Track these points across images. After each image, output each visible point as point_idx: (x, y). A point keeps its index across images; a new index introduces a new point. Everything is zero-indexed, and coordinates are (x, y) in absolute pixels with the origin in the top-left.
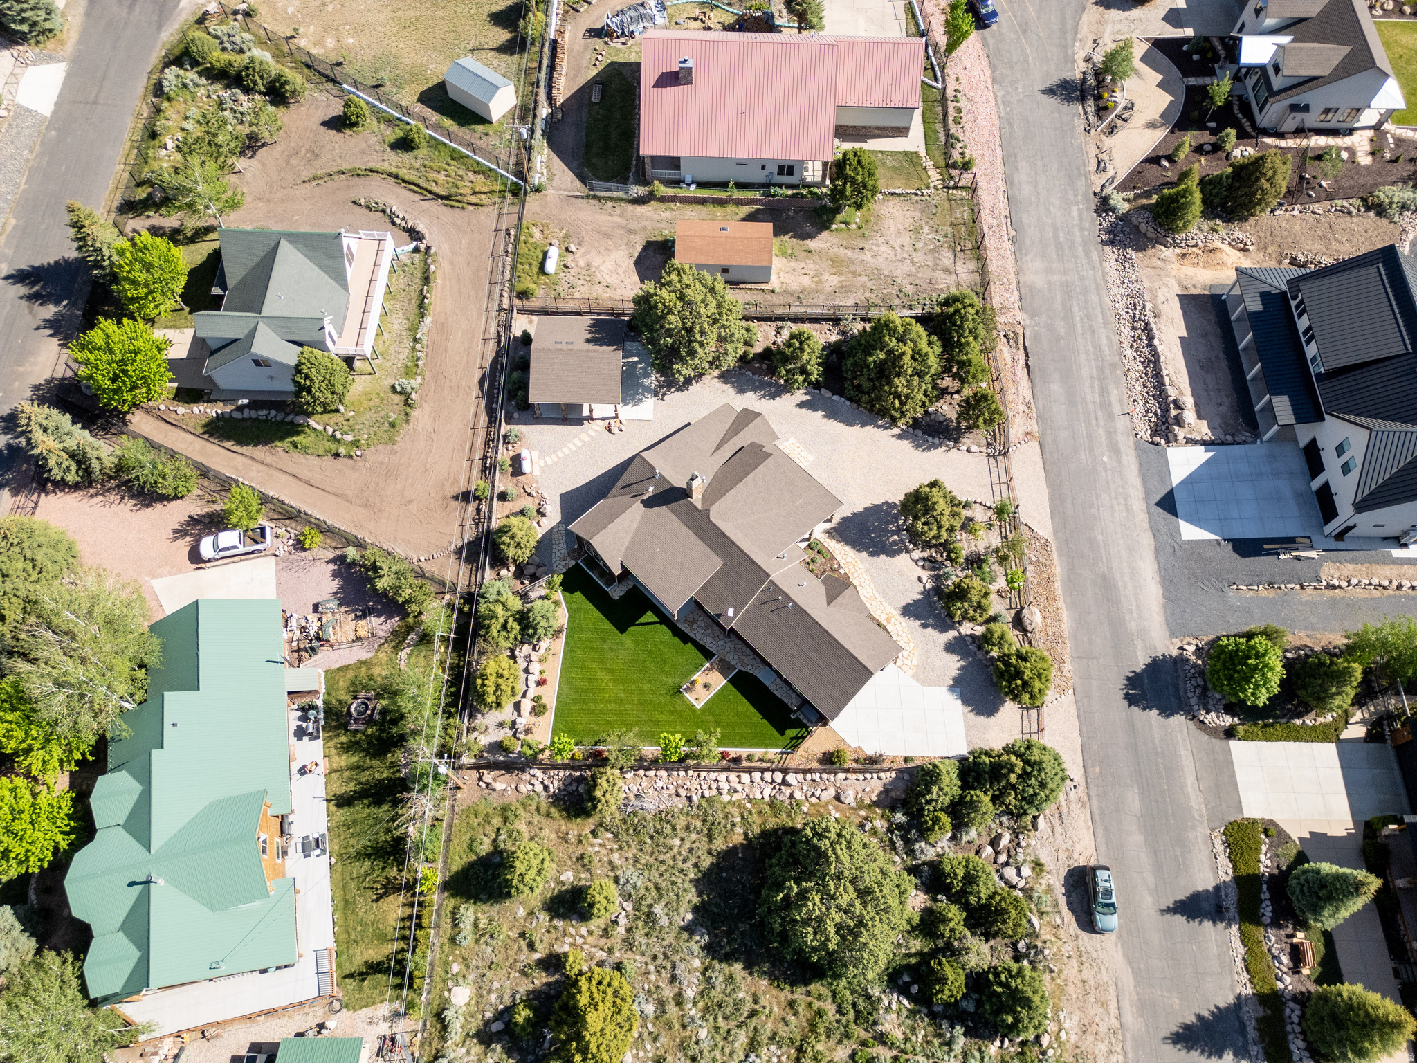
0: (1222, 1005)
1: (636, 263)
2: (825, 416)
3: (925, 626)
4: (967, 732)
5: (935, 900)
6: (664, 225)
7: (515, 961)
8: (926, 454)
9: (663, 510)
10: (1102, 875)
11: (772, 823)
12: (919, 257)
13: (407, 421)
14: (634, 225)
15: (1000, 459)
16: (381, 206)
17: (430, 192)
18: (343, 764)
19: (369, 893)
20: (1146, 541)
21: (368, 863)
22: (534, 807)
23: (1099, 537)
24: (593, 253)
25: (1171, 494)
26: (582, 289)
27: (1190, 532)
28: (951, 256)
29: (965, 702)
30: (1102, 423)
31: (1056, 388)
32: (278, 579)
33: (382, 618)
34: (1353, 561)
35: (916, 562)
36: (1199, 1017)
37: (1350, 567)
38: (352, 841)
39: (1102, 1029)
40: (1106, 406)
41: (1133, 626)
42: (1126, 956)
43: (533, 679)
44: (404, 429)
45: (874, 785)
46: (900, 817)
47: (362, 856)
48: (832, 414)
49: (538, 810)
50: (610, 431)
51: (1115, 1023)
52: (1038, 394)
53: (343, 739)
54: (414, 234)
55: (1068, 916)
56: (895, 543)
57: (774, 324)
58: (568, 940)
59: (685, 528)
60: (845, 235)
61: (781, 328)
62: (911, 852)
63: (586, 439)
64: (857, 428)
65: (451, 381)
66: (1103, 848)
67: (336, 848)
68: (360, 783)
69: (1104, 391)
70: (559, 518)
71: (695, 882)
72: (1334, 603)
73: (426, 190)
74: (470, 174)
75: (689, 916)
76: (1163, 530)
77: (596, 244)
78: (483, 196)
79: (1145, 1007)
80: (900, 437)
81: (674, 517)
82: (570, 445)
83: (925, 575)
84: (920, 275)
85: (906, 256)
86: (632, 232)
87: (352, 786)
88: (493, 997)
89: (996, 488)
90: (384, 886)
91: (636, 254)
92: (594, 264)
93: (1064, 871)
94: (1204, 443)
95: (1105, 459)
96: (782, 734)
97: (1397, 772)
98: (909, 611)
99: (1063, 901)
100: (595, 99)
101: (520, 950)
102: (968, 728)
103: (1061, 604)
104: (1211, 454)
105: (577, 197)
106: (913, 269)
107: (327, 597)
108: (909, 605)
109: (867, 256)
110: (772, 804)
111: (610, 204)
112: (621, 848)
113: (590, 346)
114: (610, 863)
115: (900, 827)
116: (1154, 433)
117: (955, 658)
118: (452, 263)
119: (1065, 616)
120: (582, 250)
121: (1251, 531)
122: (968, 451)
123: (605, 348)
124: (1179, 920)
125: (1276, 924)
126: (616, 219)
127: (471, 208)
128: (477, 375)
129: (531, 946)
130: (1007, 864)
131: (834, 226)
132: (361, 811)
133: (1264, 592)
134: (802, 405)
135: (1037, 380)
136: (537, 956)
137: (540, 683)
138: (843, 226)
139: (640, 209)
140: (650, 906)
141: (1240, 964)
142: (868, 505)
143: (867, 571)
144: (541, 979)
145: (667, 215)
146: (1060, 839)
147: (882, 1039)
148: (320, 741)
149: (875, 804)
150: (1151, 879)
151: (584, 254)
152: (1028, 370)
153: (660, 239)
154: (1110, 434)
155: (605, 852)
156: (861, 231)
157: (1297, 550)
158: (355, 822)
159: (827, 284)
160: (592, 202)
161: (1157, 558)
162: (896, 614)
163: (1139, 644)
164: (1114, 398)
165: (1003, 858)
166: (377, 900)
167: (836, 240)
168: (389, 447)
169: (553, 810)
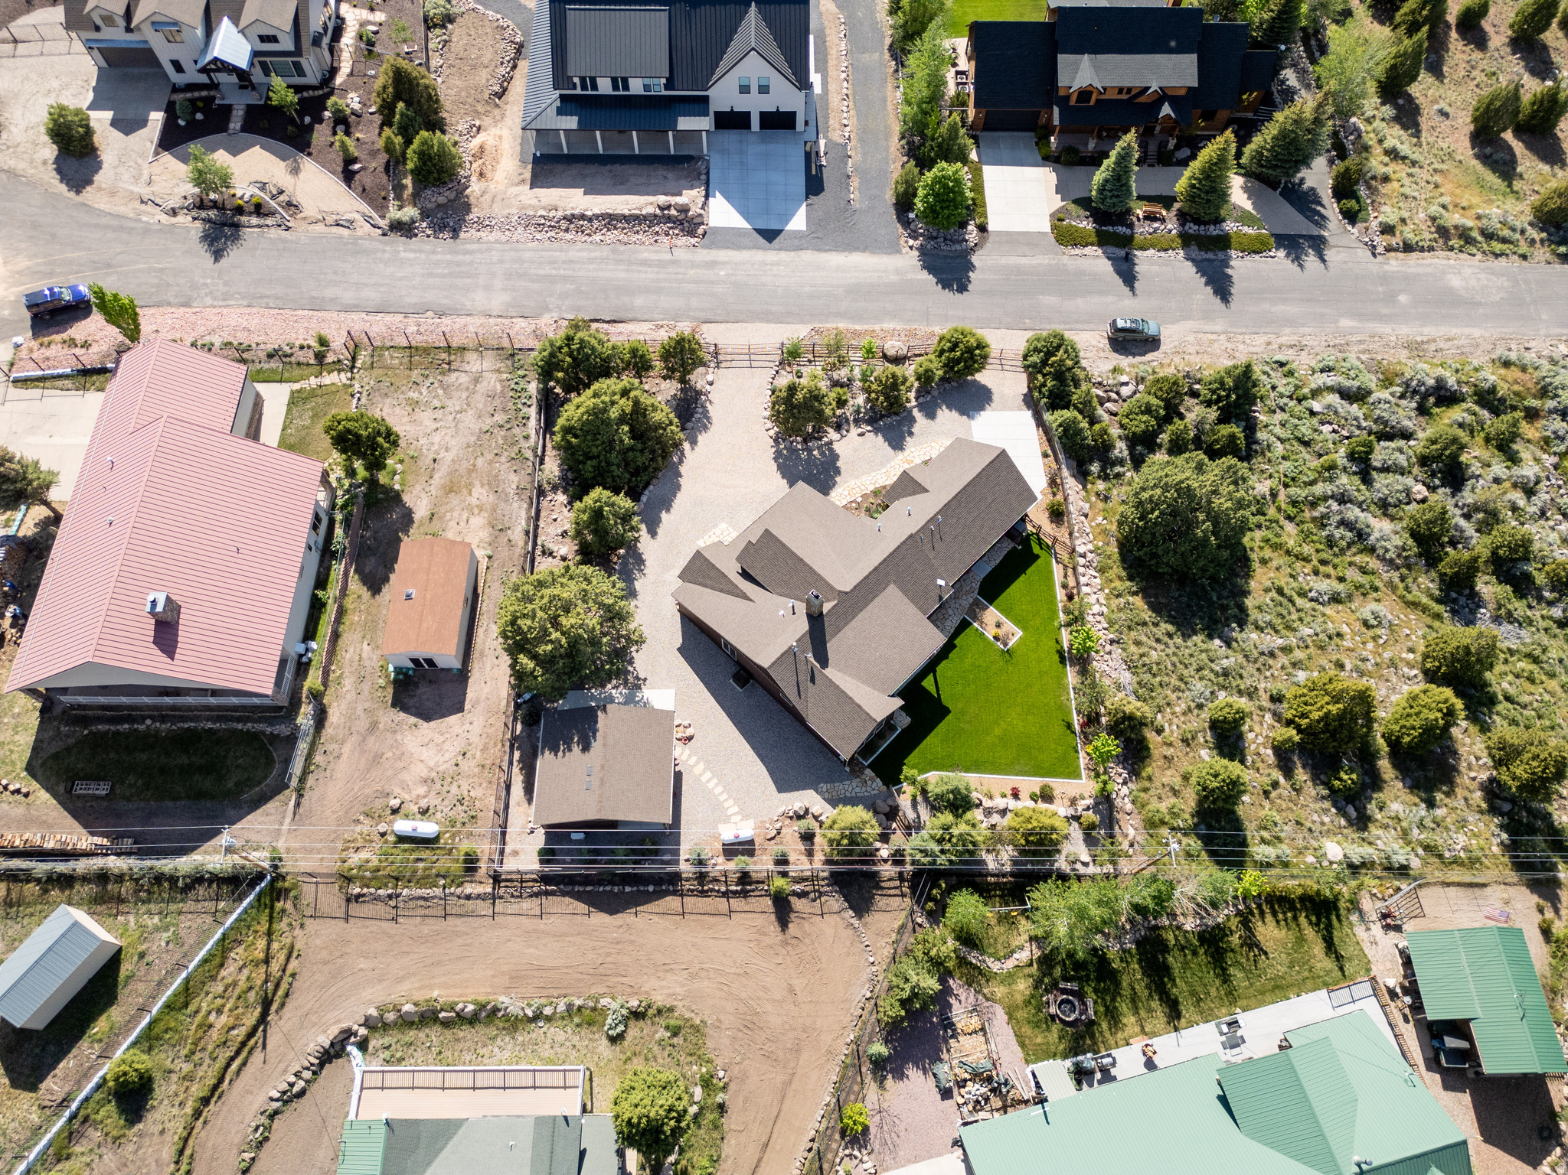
0: (1194, 270)
1: (428, 718)
2: (668, 511)
3: (911, 434)
4: (1009, 409)
5: (1160, 446)
6: (366, 687)
7: (1291, 801)
8: (714, 420)
9: (831, 646)
10: (1120, 324)
11: (1117, 570)
12: (453, 405)
13: (671, 1010)
14: (363, 724)
15: (720, 358)
16: (263, 1120)
17: (251, 1034)
18: (1132, 1019)
19: (1261, 965)
20: (808, 256)
21: (1232, 971)
22: (1142, 795)
23: (807, 289)
24: (405, 776)
25: (759, 231)
26: (465, 787)
27: (798, 222)
28: (457, 374)
29: (982, 408)
30: (682, 270)
31: (639, 301)
32: (909, 1162)
33: (952, 1001)
34: (827, 117)
35: (843, 436)
36: (1207, 284)
37: (831, 122)
38: (1213, 992)
39: (1229, 346)
40: (661, 264)
41: (894, 278)
42: (1173, 323)
43: (1012, 804)
44: (681, 1010)
45: (1071, 484)
46: (1095, 468)
47: (1226, 979)
48: (667, 504)
49: (1146, 790)
50: (690, 738)
51: (1223, 337)
52: (646, 317)
53: (1104, 1025)
54: (333, 1053)
55: (1149, 357)
56: (822, 454)
57: (538, 559)
58: (1262, 750)
59: (853, 623)
60: (409, 478)
61: (544, 553)
62: (1121, 462)
63: (701, 766)
64: (682, 481)
65: (608, 954)
66: (1092, 326)
67: (1224, 1010)
68: (1150, 995)
69: (645, 263)
70: (811, 793)
71: (1186, 637)
72: (861, 140)
73: (243, 1044)
74: (223, 973)
75: (1217, 642)
76: (796, 242)
77: (390, 772)
78: (275, 946)
79: (1207, 316)
80: (694, 442)
81: (840, 635)
82: (711, 785)
83: (854, 431)
84: (480, 406)
85: (451, 418)
86: (374, 726)
87: (1155, 1004)
88: (1326, 819)
89: (754, 364)
90: (1251, 948)
91: (413, 720)
92: (424, 773)
93: (1115, 355)
94: (707, 197)
95: (722, 273)
96: (1037, 557)
97: (1001, 134)
98: (897, 444)
99: (1138, 359)
100: (103, 790)
101: (1280, 797)
102: (1005, 408)
103: (877, 327)
104: (718, 194)
105: (298, 805)
106: (471, 412)
107: (931, 1081)
108: (890, 445)
109: (448, 457)
110: (1102, 570)
111: (318, 758)
112: (1168, 704)
113: (596, 746)
114: (1184, 714)
115: (1103, 469)
116: (691, 233)
117: (939, 412)
118: (400, 980)
119: (889, 325)
120: (397, 790)
121: (799, 182)
122: (711, 384)
123: (600, 725)
124: (1137, 285)
125: (1131, 226)
126: (346, 749)
127: (293, 965)
128: (600, 918)
129: (1275, 785)
130: (1118, 393)
131: (397, 487)
132: (1180, 989)
133: (855, 183)
134: (653, 533)
135: (630, 316)
136: (1282, 780)
137: (1016, 795)
138: (397, 477)
139: (334, 716)
140: (1217, 674)
141: (1162, 254)
142: (779, 475)
143: (857, 478)
144: (1301, 775)
145: (348, 683)
146: (1088, 355)
147: (1274, 495)
148: (1114, 1052)
149: (1084, 487)
150: (1110, 299)
151: (405, 787)
152: (615, 321)
153: (390, 690)
154: (693, 265)
155: (1175, 720)
156: (407, 459)
157: (817, 153)
158: (1193, 993)
159: (484, 499)
160: (310, 781)
161: (826, 251)
162: (901, 455)
163: (909, 276)
164: (654, 257)
165: (1114, 396)
166: (1266, 953)
167: (418, 487)
168: (709, 1031)
169: (1144, 774)
